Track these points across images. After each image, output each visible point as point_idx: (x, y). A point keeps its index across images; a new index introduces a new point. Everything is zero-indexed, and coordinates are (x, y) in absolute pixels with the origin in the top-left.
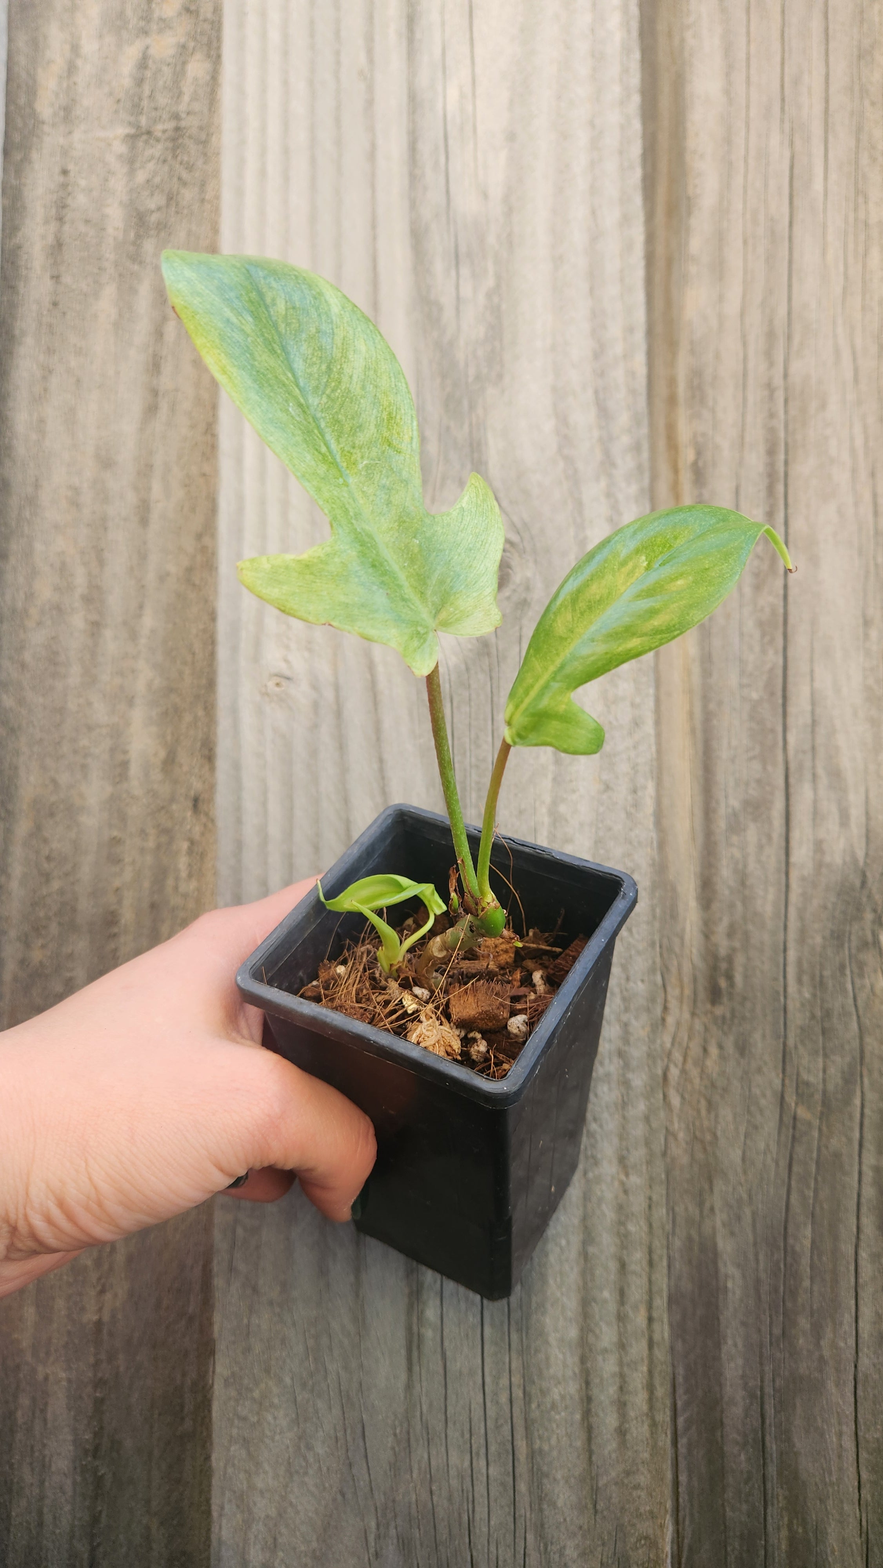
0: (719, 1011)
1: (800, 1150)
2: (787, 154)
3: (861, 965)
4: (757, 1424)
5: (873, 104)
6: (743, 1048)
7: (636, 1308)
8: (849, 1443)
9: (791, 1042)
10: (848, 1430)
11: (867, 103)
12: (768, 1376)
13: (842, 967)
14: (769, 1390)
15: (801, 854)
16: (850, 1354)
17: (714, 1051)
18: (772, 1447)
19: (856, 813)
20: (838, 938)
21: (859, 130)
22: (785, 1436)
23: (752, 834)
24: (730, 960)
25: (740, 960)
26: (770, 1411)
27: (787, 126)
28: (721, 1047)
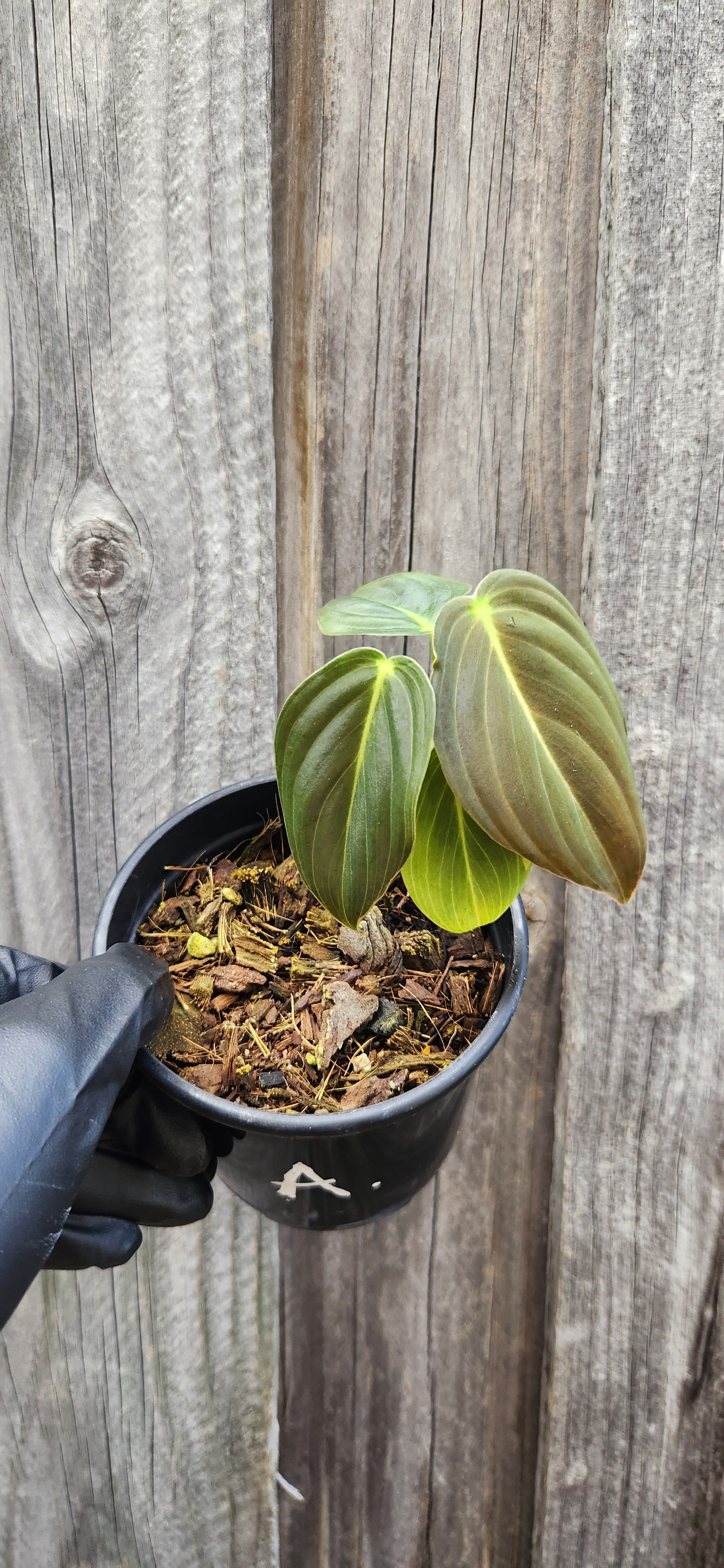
2: (434, 79)
4: (350, 1303)
5: (529, 29)
7: (247, 1240)
8: (423, 1312)
10: (423, 1303)
11: (523, 26)
12: (360, 1269)
14: (360, 1278)
16: (427, 1248)
18: (362, 1319)
22: (373, 1311)
26: (361, 1293)
27: (436, 42)
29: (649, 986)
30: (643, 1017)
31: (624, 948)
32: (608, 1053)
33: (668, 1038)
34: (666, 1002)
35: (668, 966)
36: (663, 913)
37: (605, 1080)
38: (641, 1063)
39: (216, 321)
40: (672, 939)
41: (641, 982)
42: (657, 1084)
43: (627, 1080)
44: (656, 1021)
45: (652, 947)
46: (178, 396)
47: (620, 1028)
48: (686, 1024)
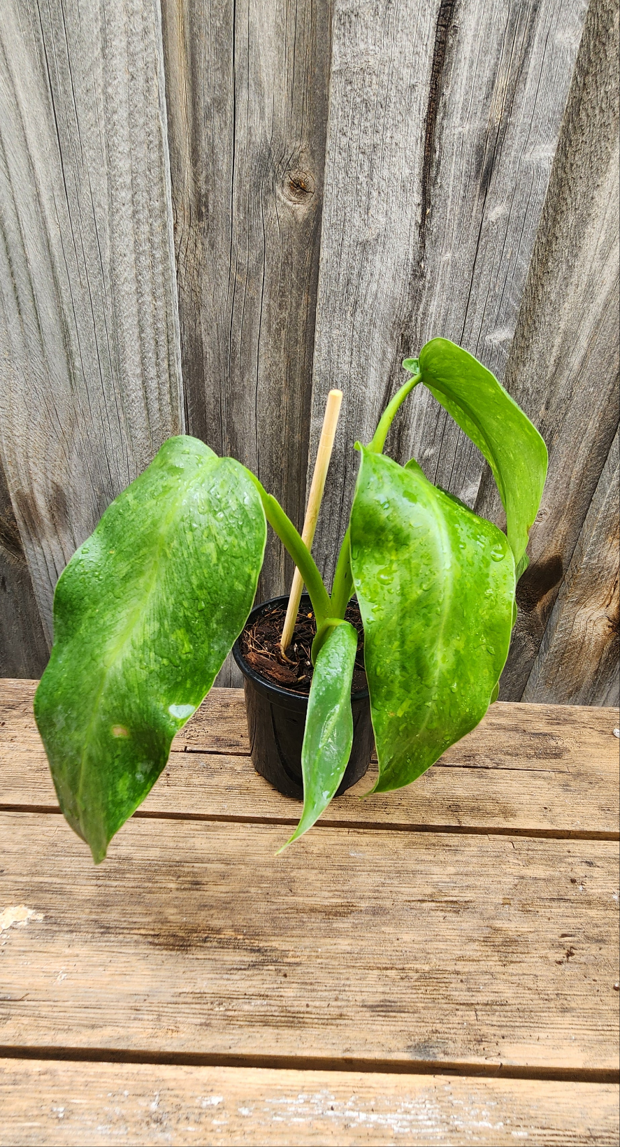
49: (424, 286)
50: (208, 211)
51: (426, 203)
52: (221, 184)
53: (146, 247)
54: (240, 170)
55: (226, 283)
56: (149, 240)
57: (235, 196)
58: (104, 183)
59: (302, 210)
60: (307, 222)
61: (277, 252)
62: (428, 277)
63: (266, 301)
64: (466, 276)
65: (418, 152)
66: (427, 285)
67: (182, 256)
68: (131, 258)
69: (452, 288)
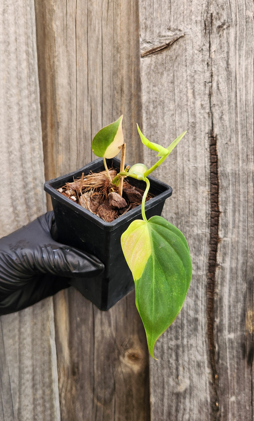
0: (75, 377)
1: (98, 414)
3: (114, 365)
5: (117, 93)
6: (82, 387)
9: (95, 385)
11: (115, 92)
13: (109, 366)
15: (98, 334)
17: (74, 388)
19: (113, 322)
20: (108, 358)
21: (113, 102)
23: (83, 328)
24: (78, 363)
25: (81, 364)
28: (76, 387)
29: (174, 384)
30: (173, 393)
31: (165, 371)
32: (163, 405)
33: (182, 400)
34: (181, 389)
35: (180, 377)
36: (177, 360)
37: (162, 414)
38: (174, 409)
39: (25, 186)
40: (181, 369)
41: (172, 383)
42: (180, 415)
43: (169, 414)
44: (178, 395)
45: (174, 371)
46: (15, 208)
47: (166, 397)
48: (188, 396)
49: (220, 416)
50: (78, 370)
51: (214, 371)
52: (87, 358)
53: (40, 401)
54: (98, 350)
55: (90, 406)
56: (43, 398)
57: (95, 362)
58: (16, 371)
59: (136, 368)
60: (140, 374)
61: (121, 389)
62: (222, 410)
63: (117, 415)
64: (248, 408)
65: (205, 348)
66: (222, 414)
67: (63, 394)
68: (31, 407)
69: (240, 415)
